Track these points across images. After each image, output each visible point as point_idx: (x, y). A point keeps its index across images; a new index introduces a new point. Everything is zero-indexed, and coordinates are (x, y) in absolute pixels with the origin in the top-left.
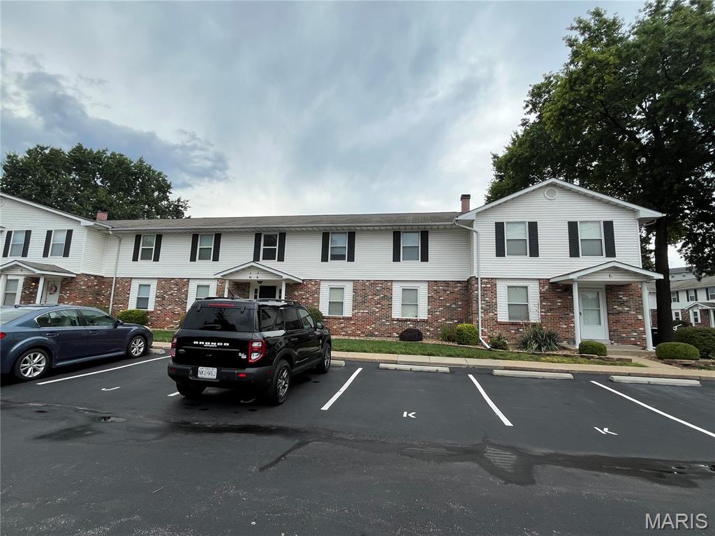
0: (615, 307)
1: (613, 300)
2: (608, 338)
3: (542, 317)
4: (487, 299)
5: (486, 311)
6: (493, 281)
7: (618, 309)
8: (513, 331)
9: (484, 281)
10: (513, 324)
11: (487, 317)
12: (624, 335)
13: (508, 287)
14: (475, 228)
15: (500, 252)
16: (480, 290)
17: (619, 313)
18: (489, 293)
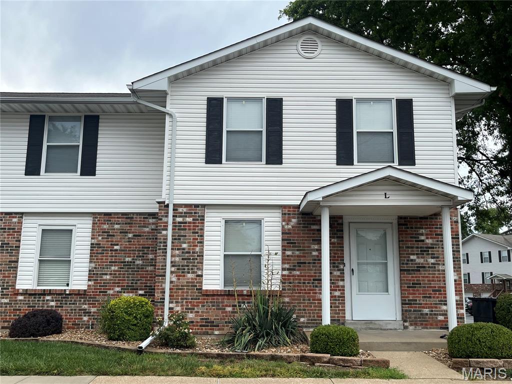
0: (412, 257)
1: (409, 244)
2: (399, 317)
3: (284, 280)
4: (184, 246)
5: (180, 270)
6: (198, 210)
7: (418, 261)
8: (229, 309)
9: (180, 210)
10: (229, 294)
11: (183, 281)
12: (426, 311)
13: (226, 222)
14: (169, 108)
15: (213, 156)
16: (170, 228)
17: (420, 268)
18: (188, 233)
